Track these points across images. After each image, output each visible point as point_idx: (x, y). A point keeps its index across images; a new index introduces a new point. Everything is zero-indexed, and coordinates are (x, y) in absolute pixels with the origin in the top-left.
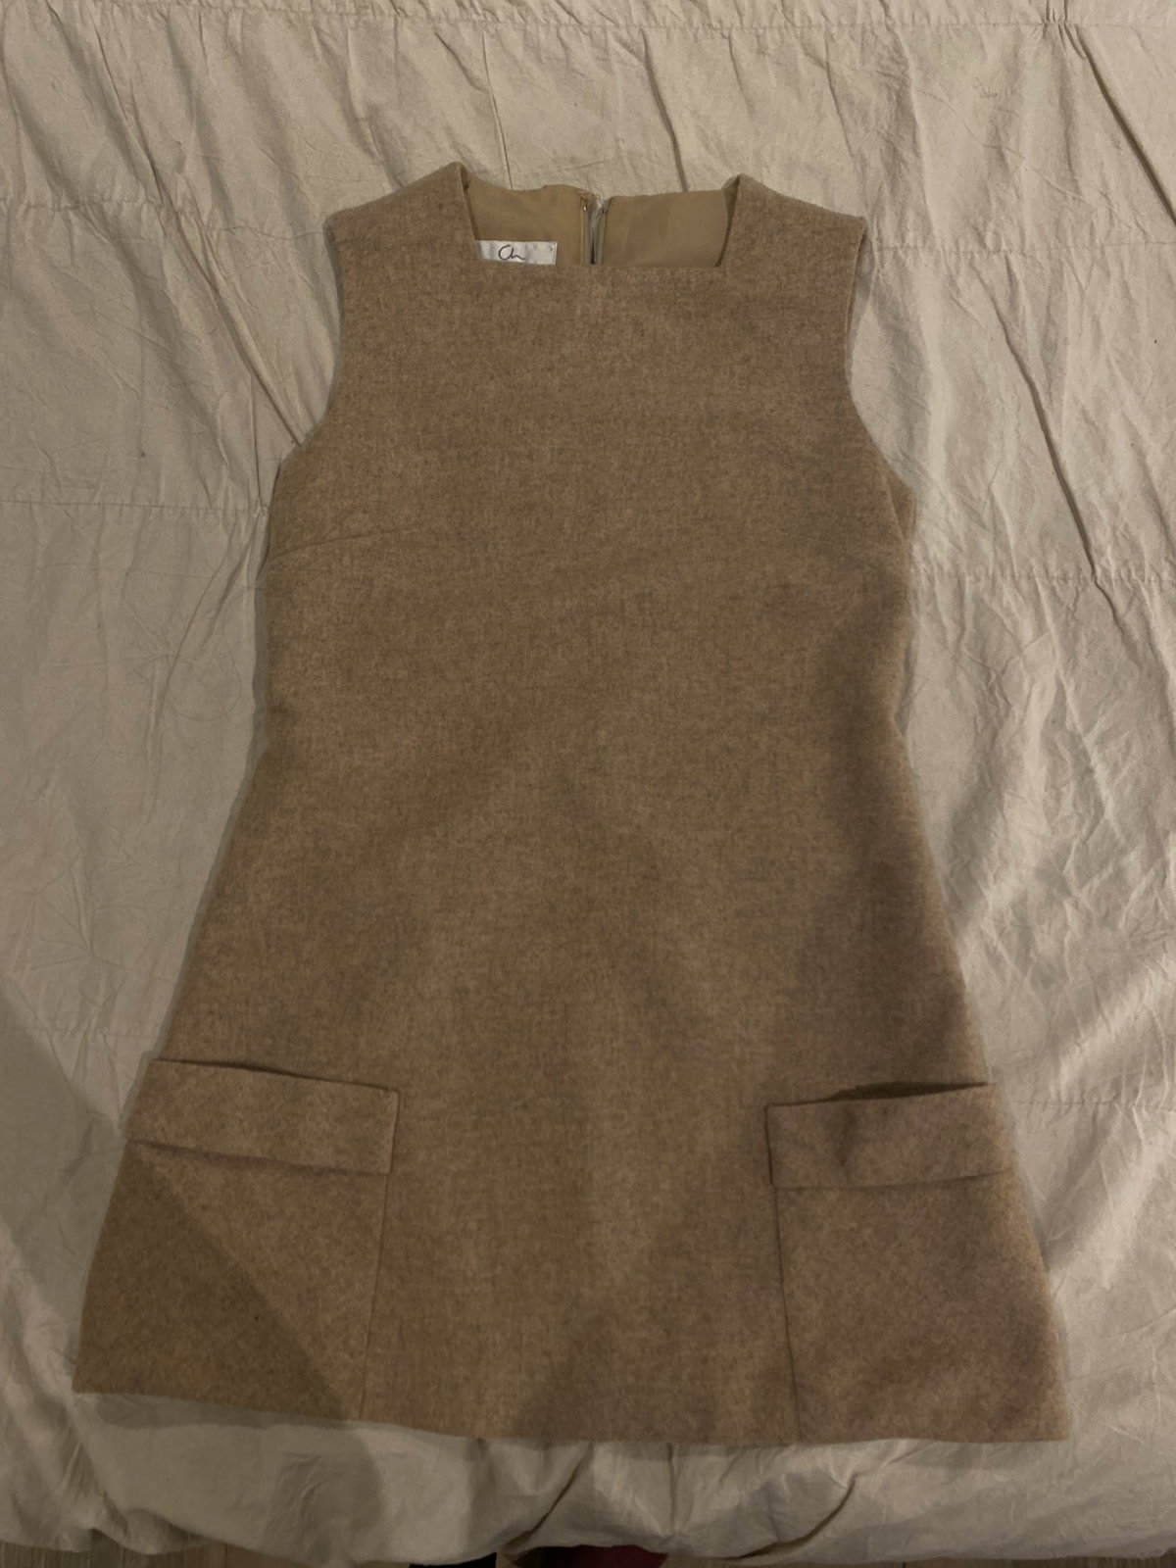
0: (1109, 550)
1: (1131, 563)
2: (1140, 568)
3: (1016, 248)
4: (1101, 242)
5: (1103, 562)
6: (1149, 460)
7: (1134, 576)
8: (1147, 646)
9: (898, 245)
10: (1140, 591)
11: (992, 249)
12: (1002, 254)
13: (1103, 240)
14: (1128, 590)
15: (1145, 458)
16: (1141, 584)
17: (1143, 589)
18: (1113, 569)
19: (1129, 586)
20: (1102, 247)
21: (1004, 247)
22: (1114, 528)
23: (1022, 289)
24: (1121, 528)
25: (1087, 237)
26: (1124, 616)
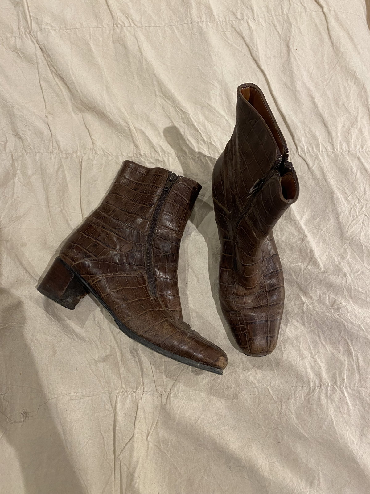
0: (303, 140)
1: (313, 144)
2: (318, 146)
3: (251, 17)
4: (286, 12)
5: (301, 145)
6: (316, 100)
7: (315, 150)
8: (323, 180)
9: (199, 21)
10: (318, 156)
11: (240, 19)
12: (245, 20)
13: (287, 12)
14: (313, 156)
15: (314, 99)
16: (318, 154)
17: (319, 155)
18: (306, 147)
19: (313, 155)
20: (287, 14)
21: (245, 17)
22: (305, 130)
23: (255, 33)
24: (307, 130)
25: (280, 11)
26: (312, 167)
